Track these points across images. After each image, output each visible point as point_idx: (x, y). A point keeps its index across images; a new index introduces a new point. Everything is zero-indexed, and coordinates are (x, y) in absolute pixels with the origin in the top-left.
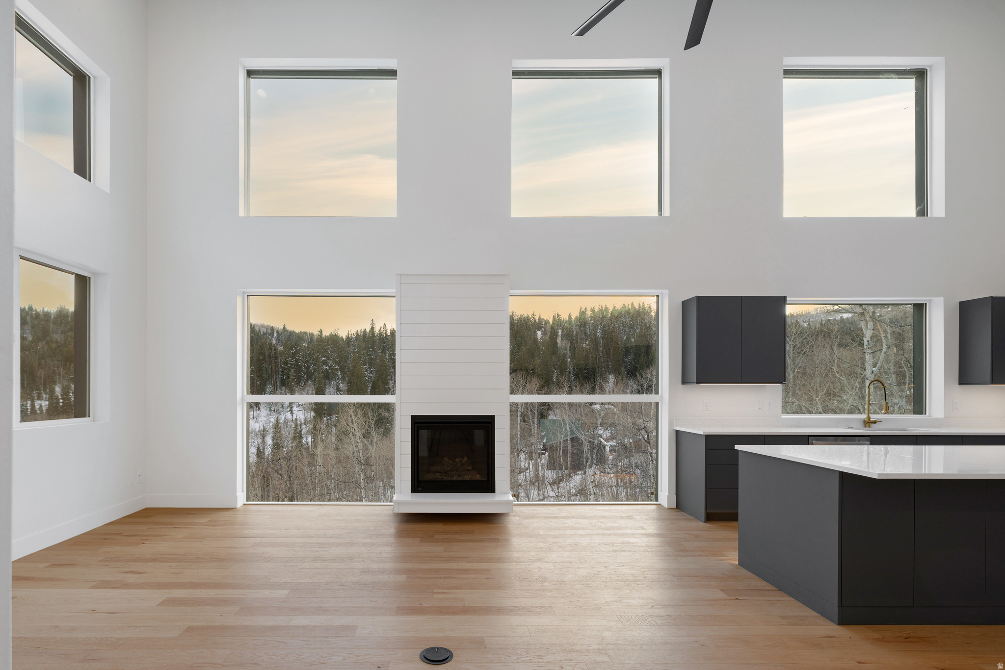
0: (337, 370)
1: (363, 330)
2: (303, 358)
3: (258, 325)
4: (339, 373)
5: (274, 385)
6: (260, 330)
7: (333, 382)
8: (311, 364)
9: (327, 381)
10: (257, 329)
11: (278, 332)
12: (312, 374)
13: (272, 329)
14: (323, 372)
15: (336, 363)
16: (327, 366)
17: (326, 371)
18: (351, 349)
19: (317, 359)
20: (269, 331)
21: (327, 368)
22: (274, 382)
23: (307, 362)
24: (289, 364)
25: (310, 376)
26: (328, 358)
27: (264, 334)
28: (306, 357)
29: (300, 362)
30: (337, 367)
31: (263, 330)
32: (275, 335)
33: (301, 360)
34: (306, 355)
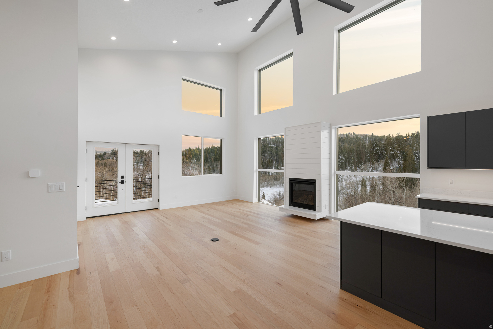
0: (399, 153)
1: (416, 132)
2: (380, 149)
3: (359, 135)
4: (400, 155)
5: (364, 161)
6: (360, 137)
7: (397, 160)
8: (384, 151)
9: (393, 159)
10: (359, 136)
11: (369, 137)
12: (385, 156)
13: (366, 136)
14: (390, 155)
15: (398, 150)
16: (393, 152)
17: (393, 154)
18: (408, 143)
19: (387, 149)
20: (365, 137)
21: (393, 153)
22: (364, 160)
23: (382, 150)
24: (372, 151)
25: (383, 157)
26: (394, 148)
27: (363, 138)
28: (381, 148)
29: (378, 151)
30: (398, 152)
31: (362, 137)
32: (368, 138)
33: (378, 149)
34: (381, 147)
